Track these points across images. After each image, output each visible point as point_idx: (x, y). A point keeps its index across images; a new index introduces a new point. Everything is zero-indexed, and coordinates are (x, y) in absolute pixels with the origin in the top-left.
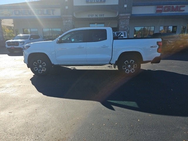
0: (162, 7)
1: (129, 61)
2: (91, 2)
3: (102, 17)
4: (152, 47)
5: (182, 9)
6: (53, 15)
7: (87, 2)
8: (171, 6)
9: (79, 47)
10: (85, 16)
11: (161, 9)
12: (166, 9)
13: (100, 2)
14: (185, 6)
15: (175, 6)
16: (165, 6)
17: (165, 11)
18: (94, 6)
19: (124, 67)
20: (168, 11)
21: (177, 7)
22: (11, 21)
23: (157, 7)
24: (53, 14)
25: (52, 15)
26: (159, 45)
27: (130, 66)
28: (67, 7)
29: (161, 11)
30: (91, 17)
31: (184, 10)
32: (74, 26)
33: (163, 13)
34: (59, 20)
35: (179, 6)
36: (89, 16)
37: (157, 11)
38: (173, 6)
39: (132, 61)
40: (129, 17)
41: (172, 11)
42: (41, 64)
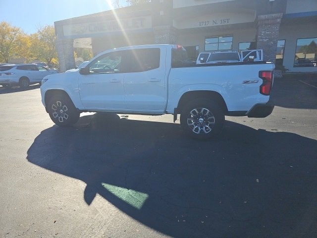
1: (199, 111)
3: (226, 24)
4: (246, 82)
6: (143, 27)
9: (113, 81)
22: (89, 40)
25: (140, 28)
26: (263, 79)
27: (202, 119)
28: (162, 13)
36: (202, 24)
40: (279, 20)
42: (62, 107)
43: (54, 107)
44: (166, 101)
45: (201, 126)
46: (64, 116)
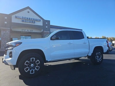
2: (26, 22)
3: (32, 31)
7: (23, 21)
10: (20, 30)
19: (96, 58)
32: (10, 36)
39: (99, 53)
42: (34, 62)
43: (27, 63)
44: (89, 51)
45: (99, 59)
46: (35, 69)
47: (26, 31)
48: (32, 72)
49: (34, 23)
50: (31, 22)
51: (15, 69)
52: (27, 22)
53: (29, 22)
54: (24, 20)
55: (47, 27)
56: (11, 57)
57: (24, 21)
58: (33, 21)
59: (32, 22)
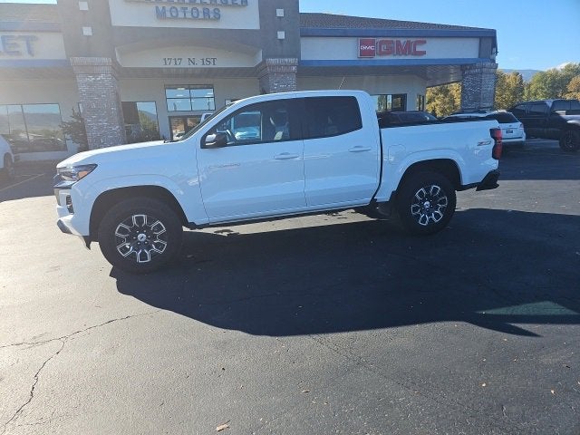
0: (372, 43)
1: (427, 190)
2: (176, 18)
3: (211, 66)
4: (481, 144)
5: (419, 48)
6: (33, 55)
7: (161, 15)
8: (395, 40)
9: (283, 156)
10: (154, 61)
11: (370, 47)
12: (384, 47)
13: (204, 19)
14: (425, 42)
15: (403, 41)
16: (380, 39)
17: (381, 54)
18: (184, 29)
19: (416, 209)
20: (388, 53)
21: (408, 43)
23: (362, 43)
24: (30, 52)
25: (27, 57)
26: (495, 139)
28: (87, 31)
29: (371, 53)
30: (172, 65)
31: (424, 53)
32: (117, 94)
33: (377, 58)
34: (58, 75)
35: (412, 40)
36: (168, 62)
37: (363, 53)
38: (398, 39)
39: (435, 190)
40: (294, 68)
41: (398, 53)
42: (147, 228)
43: (122, 231)
44: (378, 181)
45: (429, 215)
46: (151, 247)
47: (185, 64)
48: (143, 256)
49: (217, 18)
50: (201, 16)
51: (88, 246)
52: (181, 15)
53: (189, 15)
54: (168, 8)
55: (281, 35)
56: (71, 210)
57: (168, 15)
58: (211, 9)
59: (206, 12)
